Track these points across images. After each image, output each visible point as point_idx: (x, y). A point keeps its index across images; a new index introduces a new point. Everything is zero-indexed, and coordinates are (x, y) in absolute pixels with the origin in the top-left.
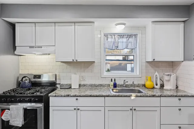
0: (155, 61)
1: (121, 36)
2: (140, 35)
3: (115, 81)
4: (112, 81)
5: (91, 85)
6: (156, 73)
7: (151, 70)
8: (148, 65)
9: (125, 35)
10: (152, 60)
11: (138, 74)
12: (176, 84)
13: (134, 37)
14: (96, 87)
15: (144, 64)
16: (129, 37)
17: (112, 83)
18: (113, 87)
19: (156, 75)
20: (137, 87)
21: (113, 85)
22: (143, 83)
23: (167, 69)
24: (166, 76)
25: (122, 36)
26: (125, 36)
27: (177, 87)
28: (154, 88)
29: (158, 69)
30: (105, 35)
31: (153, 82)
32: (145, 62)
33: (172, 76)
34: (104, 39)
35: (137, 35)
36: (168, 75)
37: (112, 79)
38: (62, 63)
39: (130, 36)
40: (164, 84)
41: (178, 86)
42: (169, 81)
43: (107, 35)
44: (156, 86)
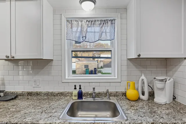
0: (140, 57)
1: (91, 21)
2: (119, 20)
3: (80, 88)
4: (75, 88)
5: (47, 94)
6: (143, 77)
7: (135, 71)
8: (131, 64)
9: (98, 21)
10: (136, 57)
11: (116, 77)
12: (174, 93)
13: (109, 23)
14: (55, 96)
15: (125, 63)
16: (104, 24)
17: (76, 92)
18: (76, 98)
19: (143, 80)
20: (115, 96)
21: (77, 94)
22: (124, 91)
23: (158, 69)
24: (159, 82)
25: (93, 23)
26: (97, 23)
27: (174, 98)
28: (139, 99)
29: (145, 69)
30: (68, 21)
31: (137, 90)
32: (126, 59)
33: (168, 82)
34: (67, 26)
35: (115, 20)
36: (162, 80)
37: (75, 86)
38: (7, 62)
39: (104, 22)
40: (154, 92)
41: (176, 96)
42: (162, 89)
43: (71, 21)
44: (142, 97)
